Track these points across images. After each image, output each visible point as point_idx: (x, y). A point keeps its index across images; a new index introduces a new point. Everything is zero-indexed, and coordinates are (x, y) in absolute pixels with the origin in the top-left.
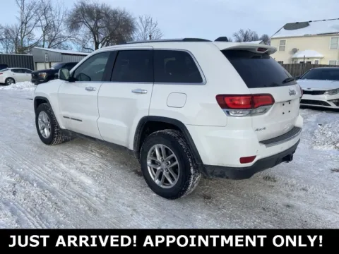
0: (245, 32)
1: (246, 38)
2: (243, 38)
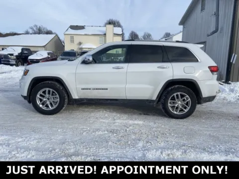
0: (38, 27)
1: (40, 31)
2: (38, 31)
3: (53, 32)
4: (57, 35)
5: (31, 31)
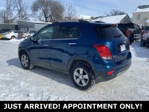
0: (115, 11)
1: (116, 14)
2: (115, 14)
3: (125, 13)
4: (127, 15)
5: (110, 14)
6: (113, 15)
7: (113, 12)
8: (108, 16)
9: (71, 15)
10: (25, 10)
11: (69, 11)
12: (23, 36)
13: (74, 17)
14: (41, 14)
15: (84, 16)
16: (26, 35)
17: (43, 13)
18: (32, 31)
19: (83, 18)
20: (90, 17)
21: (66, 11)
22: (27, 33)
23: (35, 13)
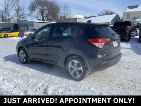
0: (106, 11)
2: (106, 13)
3: (114, 13)
4: (117, 14)
5: (101, 14)
6: (104, 15)
7: (104, 12)
8: (99, 15)
9: (66, 14)
10: (22, 10)
11: (64, 11)
12: (25, 34)
13: (69, 17)
14: (38, 14)
15: (78, 15)
16: (28, 33)
17: (40, 13)
18: (33, 30)
19: (78, 18)
20: (83, 16)
21: (62, 11)
22: (28, 31)
23: (32, 12)
